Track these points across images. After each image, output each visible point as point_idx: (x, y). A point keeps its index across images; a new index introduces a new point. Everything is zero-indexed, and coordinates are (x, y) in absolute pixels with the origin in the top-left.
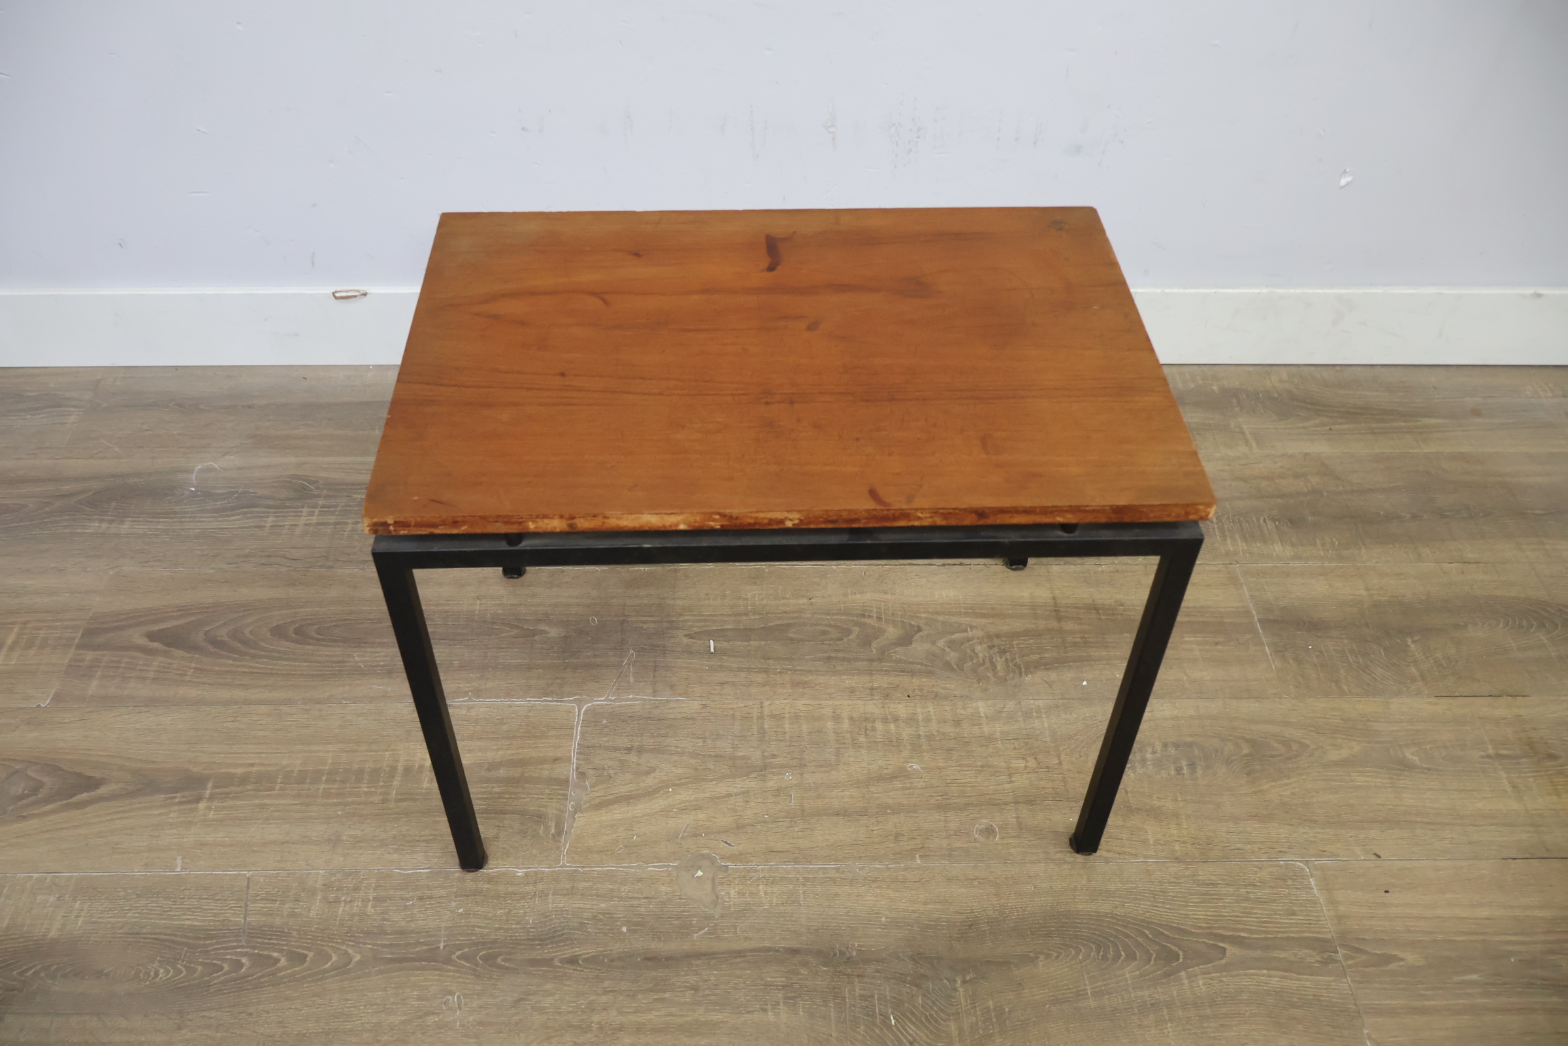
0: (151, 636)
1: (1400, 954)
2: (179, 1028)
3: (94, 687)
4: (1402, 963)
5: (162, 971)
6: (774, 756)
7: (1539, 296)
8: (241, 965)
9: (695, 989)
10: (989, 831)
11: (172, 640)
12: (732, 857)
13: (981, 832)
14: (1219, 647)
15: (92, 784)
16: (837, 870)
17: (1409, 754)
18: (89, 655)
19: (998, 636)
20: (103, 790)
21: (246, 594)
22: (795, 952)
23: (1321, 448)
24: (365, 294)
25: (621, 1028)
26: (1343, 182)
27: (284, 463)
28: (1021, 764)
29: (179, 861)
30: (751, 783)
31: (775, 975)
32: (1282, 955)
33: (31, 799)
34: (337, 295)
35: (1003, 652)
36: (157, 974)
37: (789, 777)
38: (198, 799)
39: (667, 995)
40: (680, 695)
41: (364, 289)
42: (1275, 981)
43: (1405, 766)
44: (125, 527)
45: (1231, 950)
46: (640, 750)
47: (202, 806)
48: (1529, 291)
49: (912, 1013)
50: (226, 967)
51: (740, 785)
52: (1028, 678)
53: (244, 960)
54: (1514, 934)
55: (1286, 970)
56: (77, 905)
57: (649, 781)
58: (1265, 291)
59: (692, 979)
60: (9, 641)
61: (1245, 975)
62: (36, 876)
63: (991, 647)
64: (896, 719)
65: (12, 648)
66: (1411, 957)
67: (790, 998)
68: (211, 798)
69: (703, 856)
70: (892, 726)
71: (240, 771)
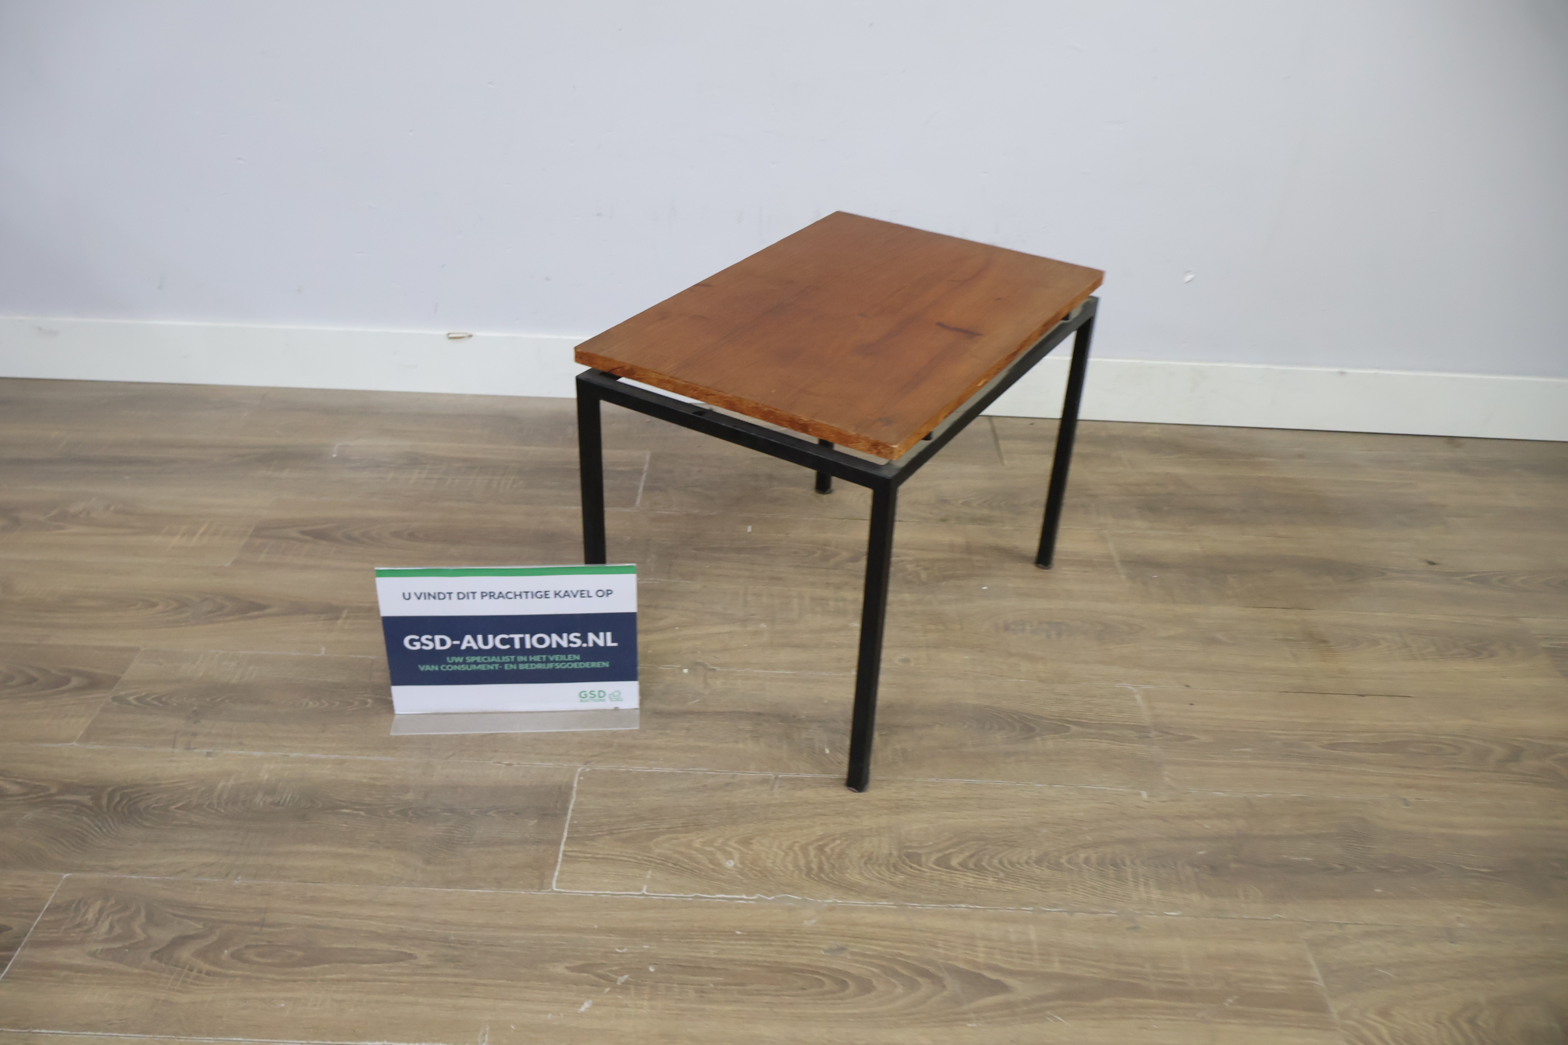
0: (304, 533)
1: (1194, 735)
2: (323, 731)
3: (262, 557)
4: (1196, 740)
5: (311, 703)
6: (752, 615)
7: (1342, 373)
8: (366, 703)
9: (688, 729)
10: (906, 660)
11: (319, 535)
12: (719, 665)
13: (901, 661)
14: (1087, 574)
15: (260, 607)
16: (795, 675)
17: (1219, 636)
18: (258, 541)
19: (924, 560)
20: (268, 611)
21: (373, 513)
22: (760, 714)
23: (1179, 470)
24: (470, 336)
25: (634, 746)
26: (1189, 277)
27: (404, 445)
28: (933, 627)
29: (323, 649)
30: (736, 628)
31: (746, 725)
32: (1110, 732)
33: (218, 613)
34: (451, 336)
35: (926, 569)
36: (307, 704)
37: (763, 626)
38: (337, 618)
39: (668, 731)
40: (687, 580)
41: (470, 332)
42: (1104, 745)
43: (1214, 641)
44: (285, 474)
45: (1074, 728)
46: (656, 607)
47: (340, 622)
48: (1337, 370)
49: (841, 748)
50: (356, 703)
51: (726, 628)
52: (944, 583)
53: (369, 700)
54: (1279, 730)
55: (1111, 740)
56: (251, 668)
57: (662, 623)
58: (1138, 361)
59: (687, 725)
60: (202, 530)
61: (1084, 741)
62: (221, 652)
63: (918, 566)
64: (844, 600)
65: (203, 534)
66: (1204, 738)
67: (755, 737)
68: (347, 618)
69: (698, 664)
70: (841, 604)
71: (368, 605)
